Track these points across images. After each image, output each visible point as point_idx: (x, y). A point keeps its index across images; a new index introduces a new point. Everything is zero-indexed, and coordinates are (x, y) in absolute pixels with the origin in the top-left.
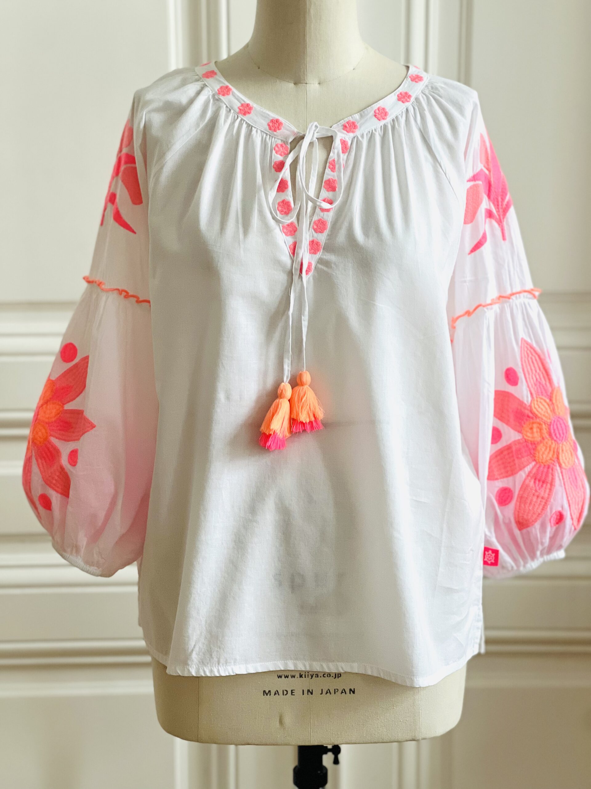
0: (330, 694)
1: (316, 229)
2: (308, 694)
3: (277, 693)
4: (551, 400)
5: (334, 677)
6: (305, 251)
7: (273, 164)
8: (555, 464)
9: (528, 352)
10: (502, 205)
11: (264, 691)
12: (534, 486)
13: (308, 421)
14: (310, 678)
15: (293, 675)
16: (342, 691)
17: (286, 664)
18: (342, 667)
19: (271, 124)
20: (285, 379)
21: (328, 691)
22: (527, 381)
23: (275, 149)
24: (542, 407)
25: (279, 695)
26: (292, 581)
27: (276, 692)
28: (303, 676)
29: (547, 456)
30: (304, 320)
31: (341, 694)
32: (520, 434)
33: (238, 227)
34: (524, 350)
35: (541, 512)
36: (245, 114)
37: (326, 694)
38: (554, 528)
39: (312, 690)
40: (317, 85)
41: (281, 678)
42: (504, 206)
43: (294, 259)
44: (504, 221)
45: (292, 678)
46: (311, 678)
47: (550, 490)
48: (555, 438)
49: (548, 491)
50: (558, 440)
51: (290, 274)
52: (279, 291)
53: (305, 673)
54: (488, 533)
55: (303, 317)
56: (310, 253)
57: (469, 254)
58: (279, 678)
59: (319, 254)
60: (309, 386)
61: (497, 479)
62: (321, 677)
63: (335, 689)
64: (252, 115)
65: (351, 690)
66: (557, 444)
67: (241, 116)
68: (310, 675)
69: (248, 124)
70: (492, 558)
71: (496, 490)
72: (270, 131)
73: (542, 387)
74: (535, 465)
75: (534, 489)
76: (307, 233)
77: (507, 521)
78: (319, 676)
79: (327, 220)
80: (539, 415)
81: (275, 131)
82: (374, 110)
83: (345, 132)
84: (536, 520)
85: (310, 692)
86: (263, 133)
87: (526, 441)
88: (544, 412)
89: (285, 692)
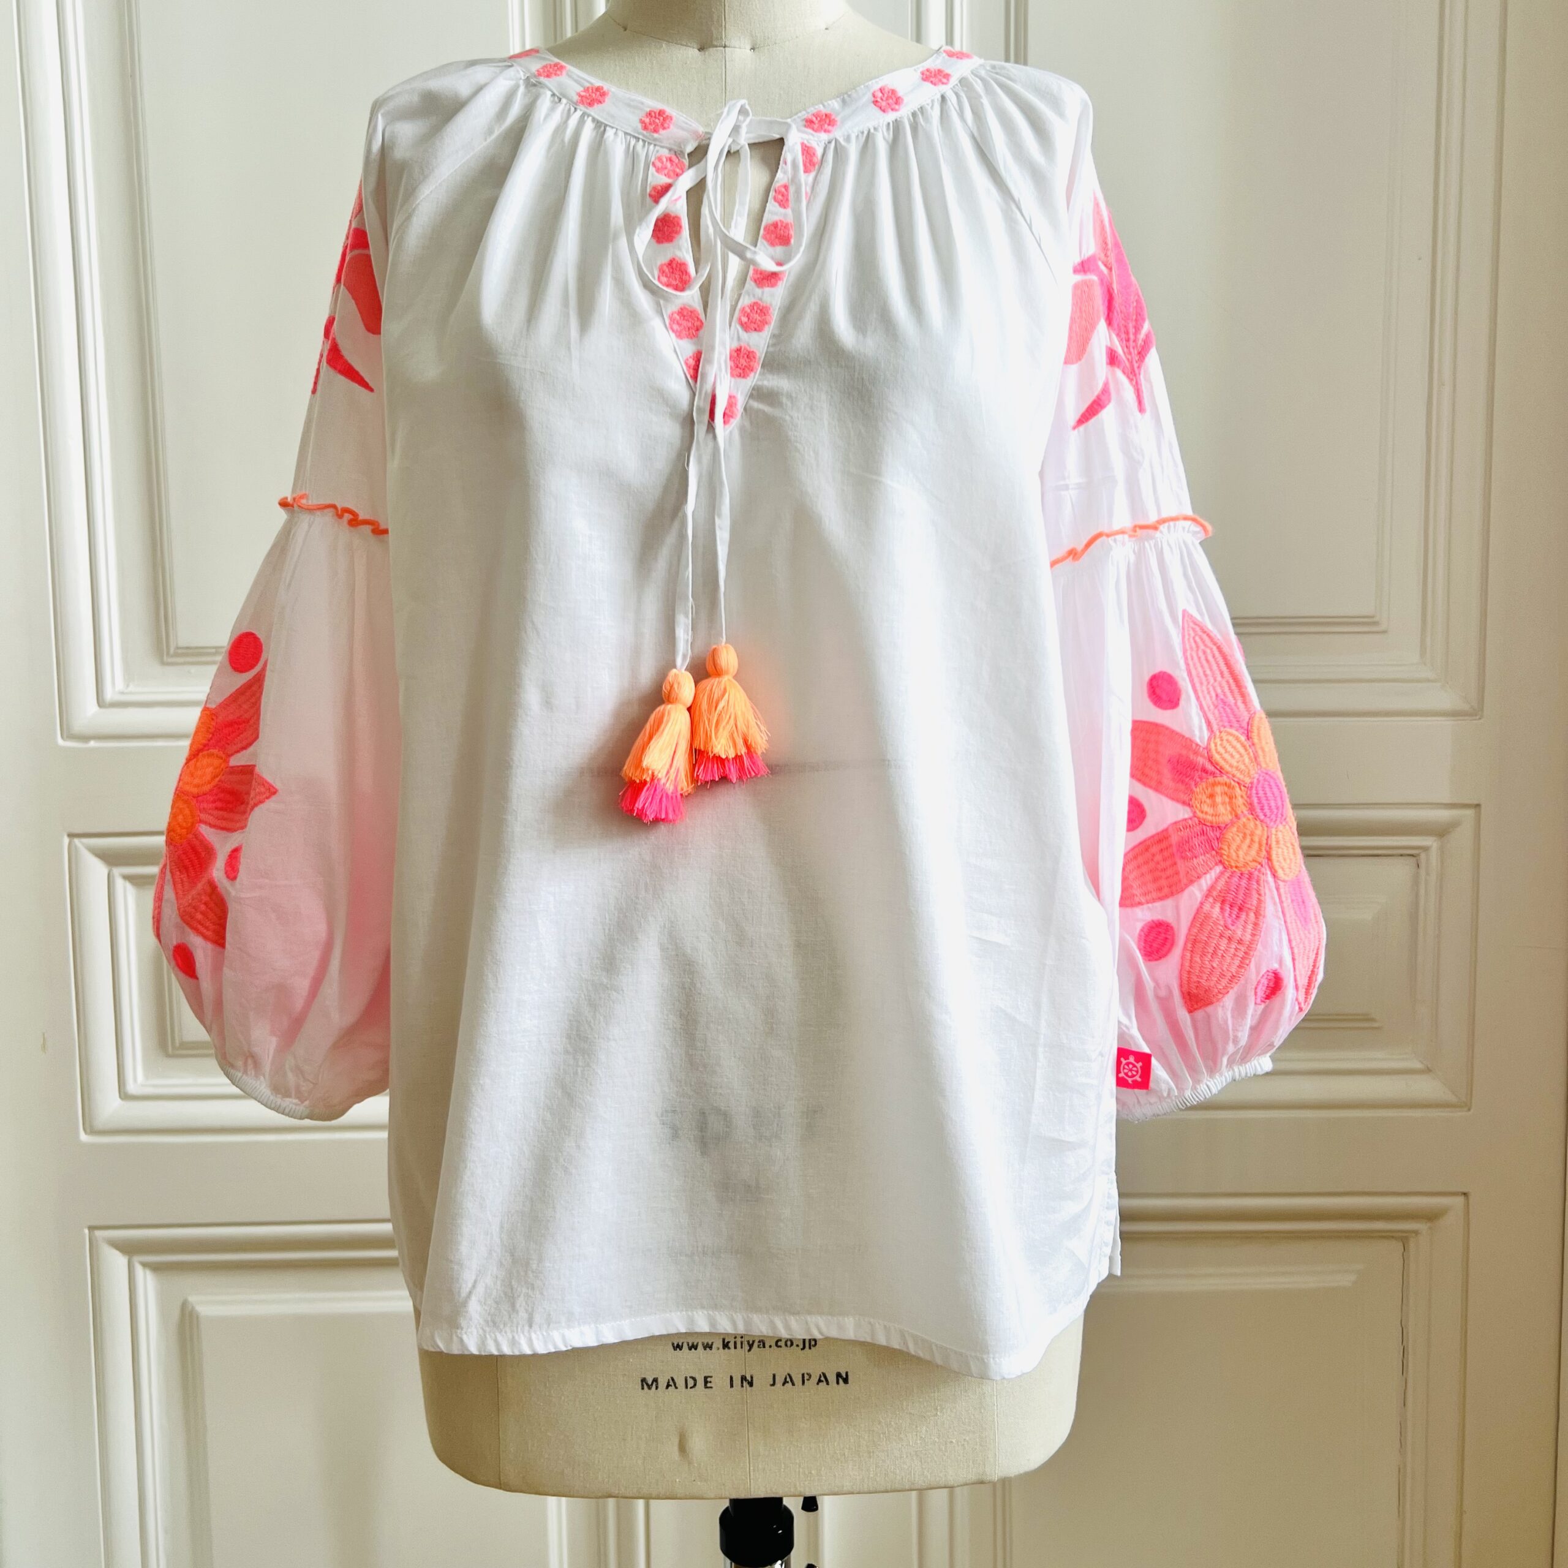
0: (793, 1384)
1: (746, 323)
2: (742, 1386)
3: (671, 1383)
4: (1248, 738)
5: (801, 1346)
6: (720, 369)
7: (648, 190)
8: (1263, 870)
9: (1197, 638)
10: (1135, 341)
11: (643, 1380)
12: (1221, 917)
13: (732, 755)
14: (746, 1351)
15: (708, 1344)
16: (820, 1376)
17: (691, 1321)
18: (819, 1326)
19: (647, 120)
20: (679, 661)
21: (788, 1379)
22: (1198, 698)
23: (654, 164)
24: (1230, 749)
25: (676, 1388)
26: (702, 1127)
27: (671, 1381)
28: (731, 1345)
29: (1246, 854)
30: (721, 529)
31: (818, 1384)
32: (1187, 809)
33: (566, 316)
34: (1189, 635)
35: (1237, 972)
36: (591, 104)
37: (784, 1384)
38: (1263, 1006)
39: (752, 1377)
40: (748, 51)
41: (681, 1349)
42: (1140, 342)
43: (696, 388)
44: (1139, 374)
45: (705, 1349)
46: (749, 1350)
47: (1256, 924)
48: (1262, 817)
49: (1250, 927)
50: (1267, 820)
51: (688, 422)
52: (662, 461)
53: (735, 1338)
54: (1125, 1021)
55: (717, 521)
56: (732, 375)
57: (1074, 428)
58: (675, 1349)
59: (754, 378)
60: (735, 677)
61: (1140, 904)
62: (770, 1346)
63: (803, 1375)
64: (608, 105)
65: (839, 1375)
66: (1266, 829)
67: (582, 109)
68: (746, 1343)
69: (598, 122)
70: (1137, 1072)
71: (1139, 926)
72: (645, 132)
73: (1228, 710)
74: (1222, 873)
75: (1222, 923)
76: (724, 331)
77: (1163, 993)
78: (767, 1346)
79: (771, 305)
80: (1227, 767)
81: (656, 131)
82: (872, 91)
83: (810, 131)
84: (1225, 992)
85: (749, 1383)
86: (629, 137)
87: (1201, 822)
88: (1238, 762)
89: (691, 1383)
